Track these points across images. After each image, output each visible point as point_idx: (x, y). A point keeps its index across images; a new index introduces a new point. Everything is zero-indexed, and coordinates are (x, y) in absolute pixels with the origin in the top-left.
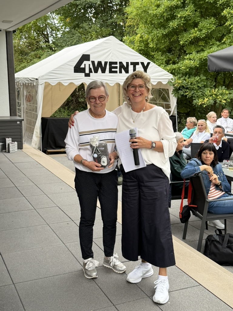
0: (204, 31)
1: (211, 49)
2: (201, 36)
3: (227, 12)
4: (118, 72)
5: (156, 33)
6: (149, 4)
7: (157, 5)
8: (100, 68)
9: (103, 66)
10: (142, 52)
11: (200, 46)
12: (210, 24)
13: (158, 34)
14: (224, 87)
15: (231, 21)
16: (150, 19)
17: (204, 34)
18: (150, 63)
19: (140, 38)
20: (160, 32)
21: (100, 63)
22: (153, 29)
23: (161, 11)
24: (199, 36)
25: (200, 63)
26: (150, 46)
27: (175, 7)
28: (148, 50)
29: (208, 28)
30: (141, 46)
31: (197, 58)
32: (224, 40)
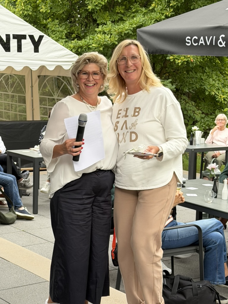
1: (135, 19)
10: (28, 20)
11: (118, 13)
18: (43, 36)
26: (41, 11)
28: (38, 16)
30: (27, 10)
31: (115, 31)
32: (153, 5)
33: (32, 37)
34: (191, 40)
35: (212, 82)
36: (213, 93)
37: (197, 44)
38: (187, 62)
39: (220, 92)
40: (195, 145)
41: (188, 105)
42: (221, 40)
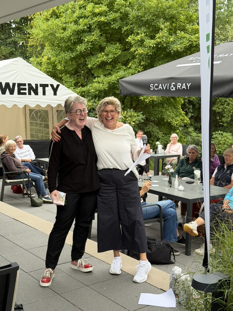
0: (111, 56)
1: (118, 73)
2: (108, 60)
3: (131, 39)
4: (27, 93)
5: (64, 56)
6: (56, 27)
7: (63, 28)
8: (7, 90)
9: (11, 88)
10: (49, 74)
11: (108, 70)
12: (116, 49)
13: (66, 57)
14: (132, 110)
15: (135, 47)
16: (57, 42)
17: (111, 58)
18: (59, 85)
19: (47, 60)
20: (68, 55)
21: (7, 84)
22: (61, 52)
23: (68, 35)
24: (106, 61)
25: (108, 86)
26: (58, 68)
27: (81, 31)
28: (56, 72)
29: (115, 53)
30: (49, 68)
31: (106, 81)
32: (130, 64)
33: (52, 86)
34: (153, 86)
35: (169, 114)
36: (170, 121)
37: (157, 89)
38: (153, 100)
39: (174, 120)
40: (158, 154)
41: (154, 128)
42: (172, 86)
